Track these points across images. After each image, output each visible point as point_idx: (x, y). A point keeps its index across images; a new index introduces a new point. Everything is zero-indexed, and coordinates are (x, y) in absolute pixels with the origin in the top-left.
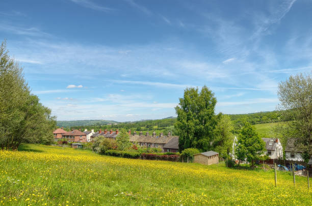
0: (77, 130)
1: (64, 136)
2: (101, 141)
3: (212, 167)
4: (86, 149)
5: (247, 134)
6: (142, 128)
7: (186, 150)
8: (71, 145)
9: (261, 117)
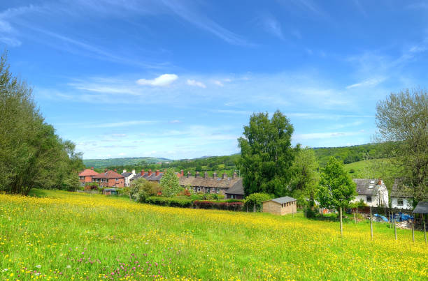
0: (111, 172)
1: (95, 179)
2: (142, 185)
3: (285, 218)
4: (122, 196)
5: (332, 173)
6: (203, 167)
7: (252, 195)
8: (102, 190)
9: (368, 151)
